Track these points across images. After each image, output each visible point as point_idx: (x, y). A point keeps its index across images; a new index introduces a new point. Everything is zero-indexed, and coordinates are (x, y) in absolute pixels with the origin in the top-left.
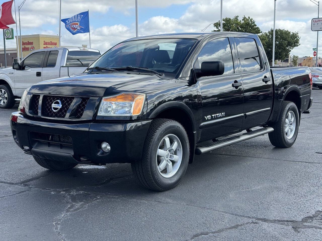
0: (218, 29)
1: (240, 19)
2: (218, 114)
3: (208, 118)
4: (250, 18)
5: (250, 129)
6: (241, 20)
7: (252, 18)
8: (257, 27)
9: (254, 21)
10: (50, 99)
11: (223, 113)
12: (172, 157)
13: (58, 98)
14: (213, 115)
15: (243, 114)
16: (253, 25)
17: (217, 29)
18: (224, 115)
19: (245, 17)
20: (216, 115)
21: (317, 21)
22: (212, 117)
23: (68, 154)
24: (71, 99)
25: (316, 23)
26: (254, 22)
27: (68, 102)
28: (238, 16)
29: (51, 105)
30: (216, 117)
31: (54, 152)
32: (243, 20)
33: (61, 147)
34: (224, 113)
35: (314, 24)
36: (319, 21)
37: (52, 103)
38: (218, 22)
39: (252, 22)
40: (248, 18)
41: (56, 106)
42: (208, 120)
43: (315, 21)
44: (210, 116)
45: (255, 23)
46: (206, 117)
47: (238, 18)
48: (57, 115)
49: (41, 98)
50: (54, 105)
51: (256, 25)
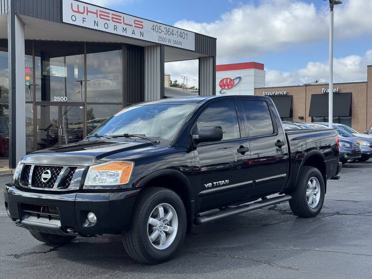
2: (220, 182)
3: (208, 186)
5: (265, 197)
10: (40, 169)
11: (226, 181)
12: (166, 228)
13: (48, 168)
14: (215, 183)
15: (251, 182)
18: (228, 183)
20: (218, 182)
22: (213, 185)
23: (55, 226)
24: (60, 168)
27: (57, 172)
29: (41, 176)
30: (218, 185)
31: (43, 224)
33: (50, 218)
34: (228, 180)
37: (42, 173)
41: (46, 176)
42: (208, 188)
44: (211, 184)
46: (206, 185)
48: (47, 185)
49: (32, 168)
50: (44, 176)
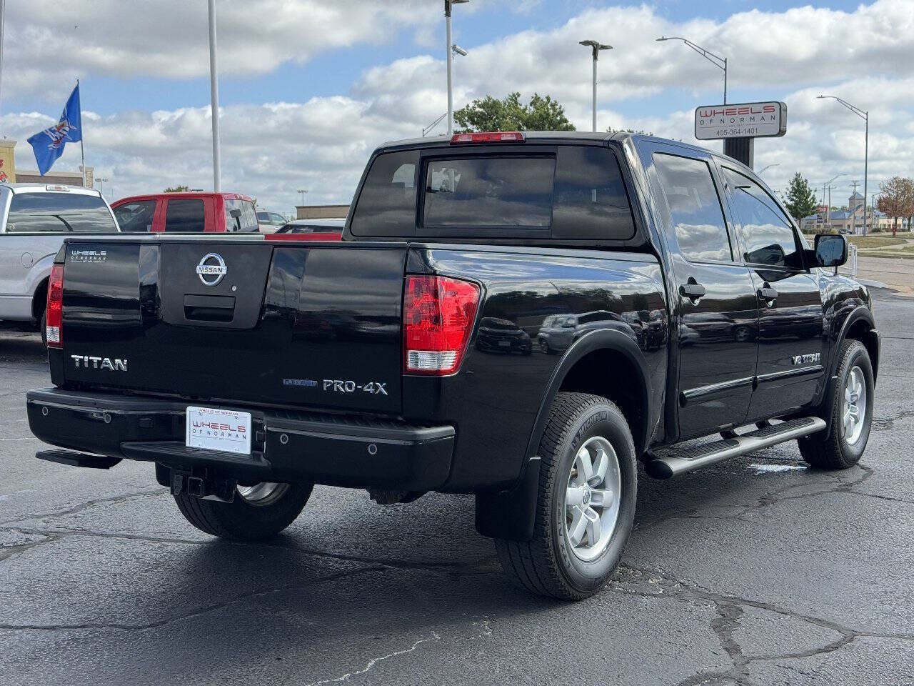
0: (464, 129)
1: (524, 101)
4: (552, 101)
6: (526, 106)
7: (556, 102)
8: (569, 124)
9: (562, 110)
16: (558, 118)
17: (462, 126)
19: (539, 98)
21: (709, 114)
25: (707, 120)
26: (562, 112)
28: (519, 96)
32: (531, 105)
35: (702, 123)
36: (714, 113)
38: (464, 109)
39: (554, 110)
40: (545, 100)
43: (703, 114)
45: (564, 114)
47: (519, 99)
51: (566, 121)
